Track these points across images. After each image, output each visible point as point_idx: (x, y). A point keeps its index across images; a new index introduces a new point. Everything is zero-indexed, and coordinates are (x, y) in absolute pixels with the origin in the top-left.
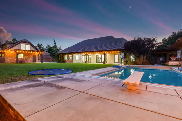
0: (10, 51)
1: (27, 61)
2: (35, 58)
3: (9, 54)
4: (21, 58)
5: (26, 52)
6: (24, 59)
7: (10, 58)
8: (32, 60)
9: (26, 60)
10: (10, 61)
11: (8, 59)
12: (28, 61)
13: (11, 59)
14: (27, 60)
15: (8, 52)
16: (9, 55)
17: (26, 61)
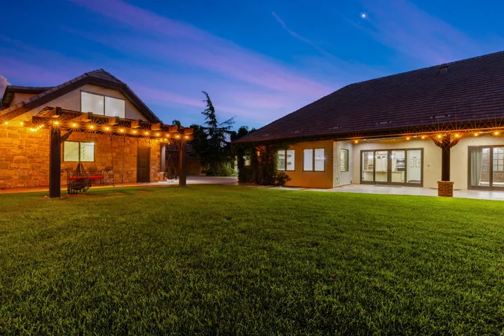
0: (22, 124)
1: (111, 176)
2: (149, 162)
3: (17, 142)
4: (80, 165)
5: (107, 129)
6: (99, 168)
7: (24, 162)
8: (135, 169)
9: (107, 170)
10: (23, 178)
11: (13, 165)
12: (117, 176)
13: (28, 166)
14: (111, 172)
15: (15, 132)
16: (20, 147)
17: (106, 177)
